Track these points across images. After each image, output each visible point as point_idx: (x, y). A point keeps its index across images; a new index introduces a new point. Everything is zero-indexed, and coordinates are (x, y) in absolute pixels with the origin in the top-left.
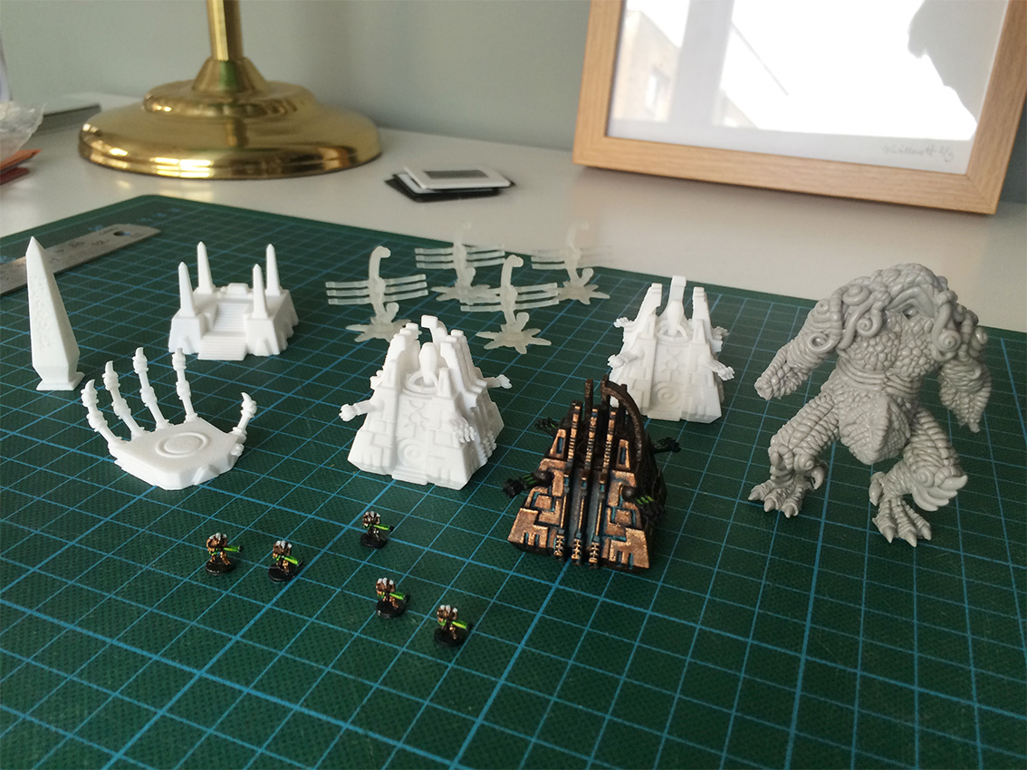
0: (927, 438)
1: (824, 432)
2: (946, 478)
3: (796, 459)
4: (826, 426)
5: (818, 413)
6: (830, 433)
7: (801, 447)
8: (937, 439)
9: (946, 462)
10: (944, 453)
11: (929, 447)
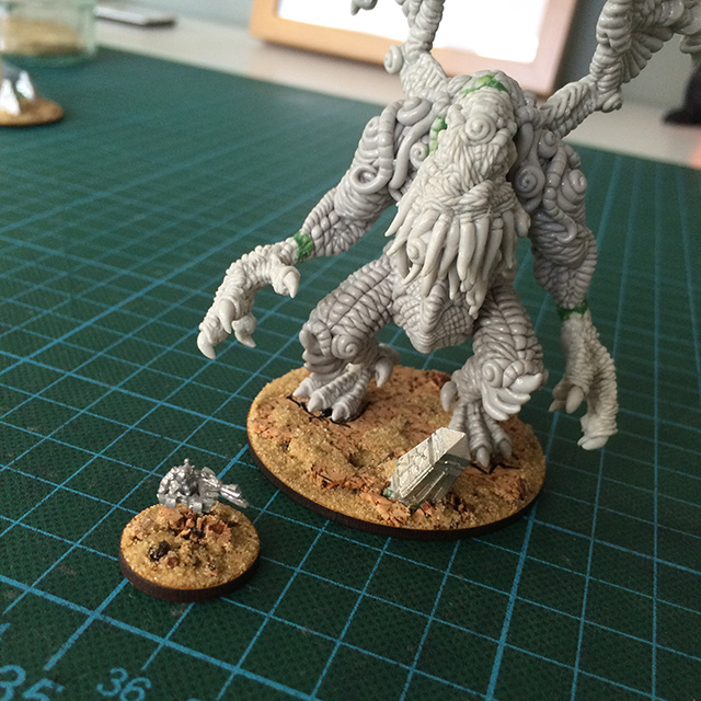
0: (502, 321)
1: (372, 305)
2: (518, 376)
3: (335, 339)
4: (375, 298)
5: (367, 280)
6: (380, 308)
7: (342, 325)
8: (513, 323)
9: (521, 355)
10: (519, 342)
11: (501, 332)
